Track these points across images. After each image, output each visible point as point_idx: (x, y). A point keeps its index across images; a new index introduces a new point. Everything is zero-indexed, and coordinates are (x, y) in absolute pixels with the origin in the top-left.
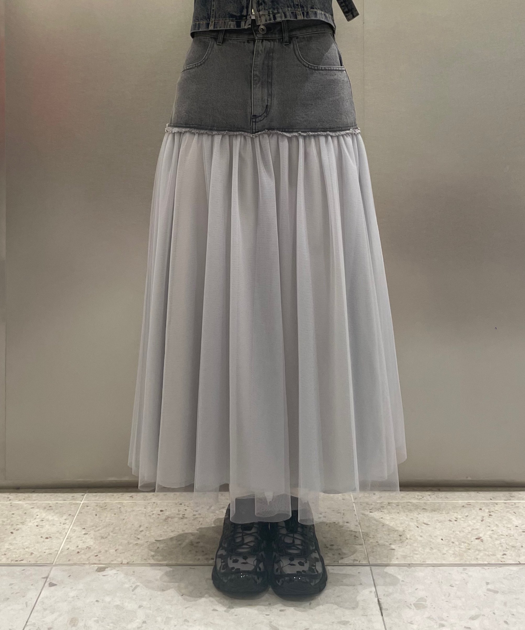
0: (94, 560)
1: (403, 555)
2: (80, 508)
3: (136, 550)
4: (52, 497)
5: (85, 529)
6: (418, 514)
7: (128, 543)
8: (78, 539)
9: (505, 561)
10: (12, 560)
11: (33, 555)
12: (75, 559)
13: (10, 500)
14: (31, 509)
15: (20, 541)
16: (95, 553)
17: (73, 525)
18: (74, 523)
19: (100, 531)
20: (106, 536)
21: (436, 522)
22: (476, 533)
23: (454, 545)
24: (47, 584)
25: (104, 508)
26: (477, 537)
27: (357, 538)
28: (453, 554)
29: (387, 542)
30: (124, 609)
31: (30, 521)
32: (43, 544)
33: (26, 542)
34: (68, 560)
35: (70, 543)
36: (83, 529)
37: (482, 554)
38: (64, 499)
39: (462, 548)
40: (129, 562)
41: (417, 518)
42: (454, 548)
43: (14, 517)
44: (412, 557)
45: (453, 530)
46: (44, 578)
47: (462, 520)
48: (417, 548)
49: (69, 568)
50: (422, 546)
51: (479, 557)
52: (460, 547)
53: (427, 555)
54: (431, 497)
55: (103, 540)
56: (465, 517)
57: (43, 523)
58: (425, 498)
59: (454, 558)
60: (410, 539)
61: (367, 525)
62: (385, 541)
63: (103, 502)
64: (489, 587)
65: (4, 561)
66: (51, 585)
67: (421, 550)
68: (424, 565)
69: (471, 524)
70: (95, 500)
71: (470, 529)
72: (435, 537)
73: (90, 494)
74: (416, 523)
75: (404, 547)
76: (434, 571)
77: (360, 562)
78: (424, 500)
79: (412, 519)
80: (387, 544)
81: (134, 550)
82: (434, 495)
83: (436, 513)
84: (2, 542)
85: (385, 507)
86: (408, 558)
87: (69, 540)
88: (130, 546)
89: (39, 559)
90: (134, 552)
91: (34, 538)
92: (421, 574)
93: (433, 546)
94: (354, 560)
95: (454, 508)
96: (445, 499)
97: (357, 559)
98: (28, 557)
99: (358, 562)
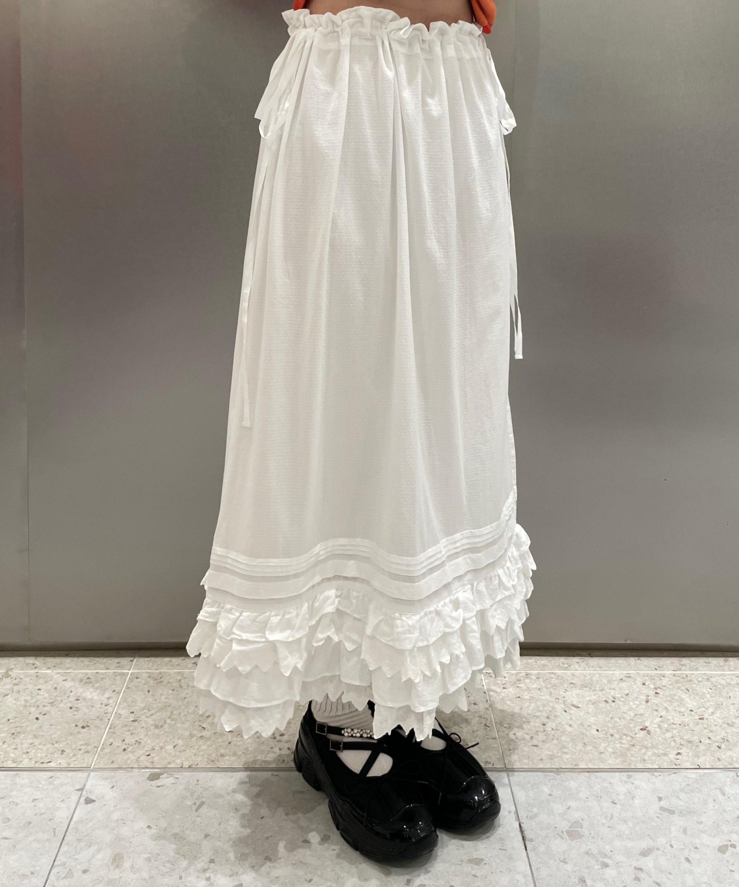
1: (549, 755)
2: (128, 681)
3: (200, 746)
4: (91, 664)
5: (133, 713)
6: (565, 692)
7: (191, 735)
8: (125, 728)
9: (680, 763)
10: (36, 762)
11: (64, 753)
12: (120, 759)
13: (36, 668)
14: (64, 682)
15: (47, 732)
16: (147, 751)
17: (118, 707)
18: (120, 703)
19: (153, 717)
20: (161, 723)
21: (589, 704)
22: (640, 720)
23: (613, 739)
24: (82, 800)
25: (159, 680)
26: (642, 727)
27: (488, 729)
28: (613, 753)
29: (527, 734)
30: (185, 839)
31: (62, 701)
32: (79, 736)
33: (55, 733)
34: (110, 761)
35: (114, 735)
36: (131, 713)
37: (650, 753)
38: (107, 667)
39: (624, 744)
40: (192, 765)
41: (564, 697)
42: (615, 743)
43: (40, 695)
44: (560, 757)
45: (610, 716)
46: (78, 790)
47: (622, 701)
48: (566, 744)
49: (111, 774)
50: (572, 741)
51: (646, 758)
52: (621, 743)
53: (579, 754)
54: (579, 666)
55: (157, 731)
56: (625, 696)
57: (78, 704)
58: (572, 667)
59: (613, 760)
60: (556, 729)
61: (501, 708)
62: (524, 733)
63: (159, 671)
64: (663, 803)
65: (26, 763)
66: (89, 801)
67: (572, 747)
68: (577, 770)
69: (634, 706)
70: (148, 669)
71: (632, 715)
72: (589, 726)
73: (142, 660)
74: (562, 706)
75: (549, 743)
76: (590, 779)
77: (494, 765)
78: (571, 670)
79: (558, 699)
80: (528, 737)
81: (198, 747)
82: (583, 662)
83: (588, 690)
84: (24, 733)
85: (522, 680)
86: (555, 759)
87: (112, 730)
88: (193, 739)
89: (72, 760)
90: (198, 749)
91: (67, 726)
92: (573, 784)
93: (586, 740)
94: (486, 762)
95: (610, 682)
96: (598, 669)
97: (489, 760)
98: (58, 757)
99: (490, 766)
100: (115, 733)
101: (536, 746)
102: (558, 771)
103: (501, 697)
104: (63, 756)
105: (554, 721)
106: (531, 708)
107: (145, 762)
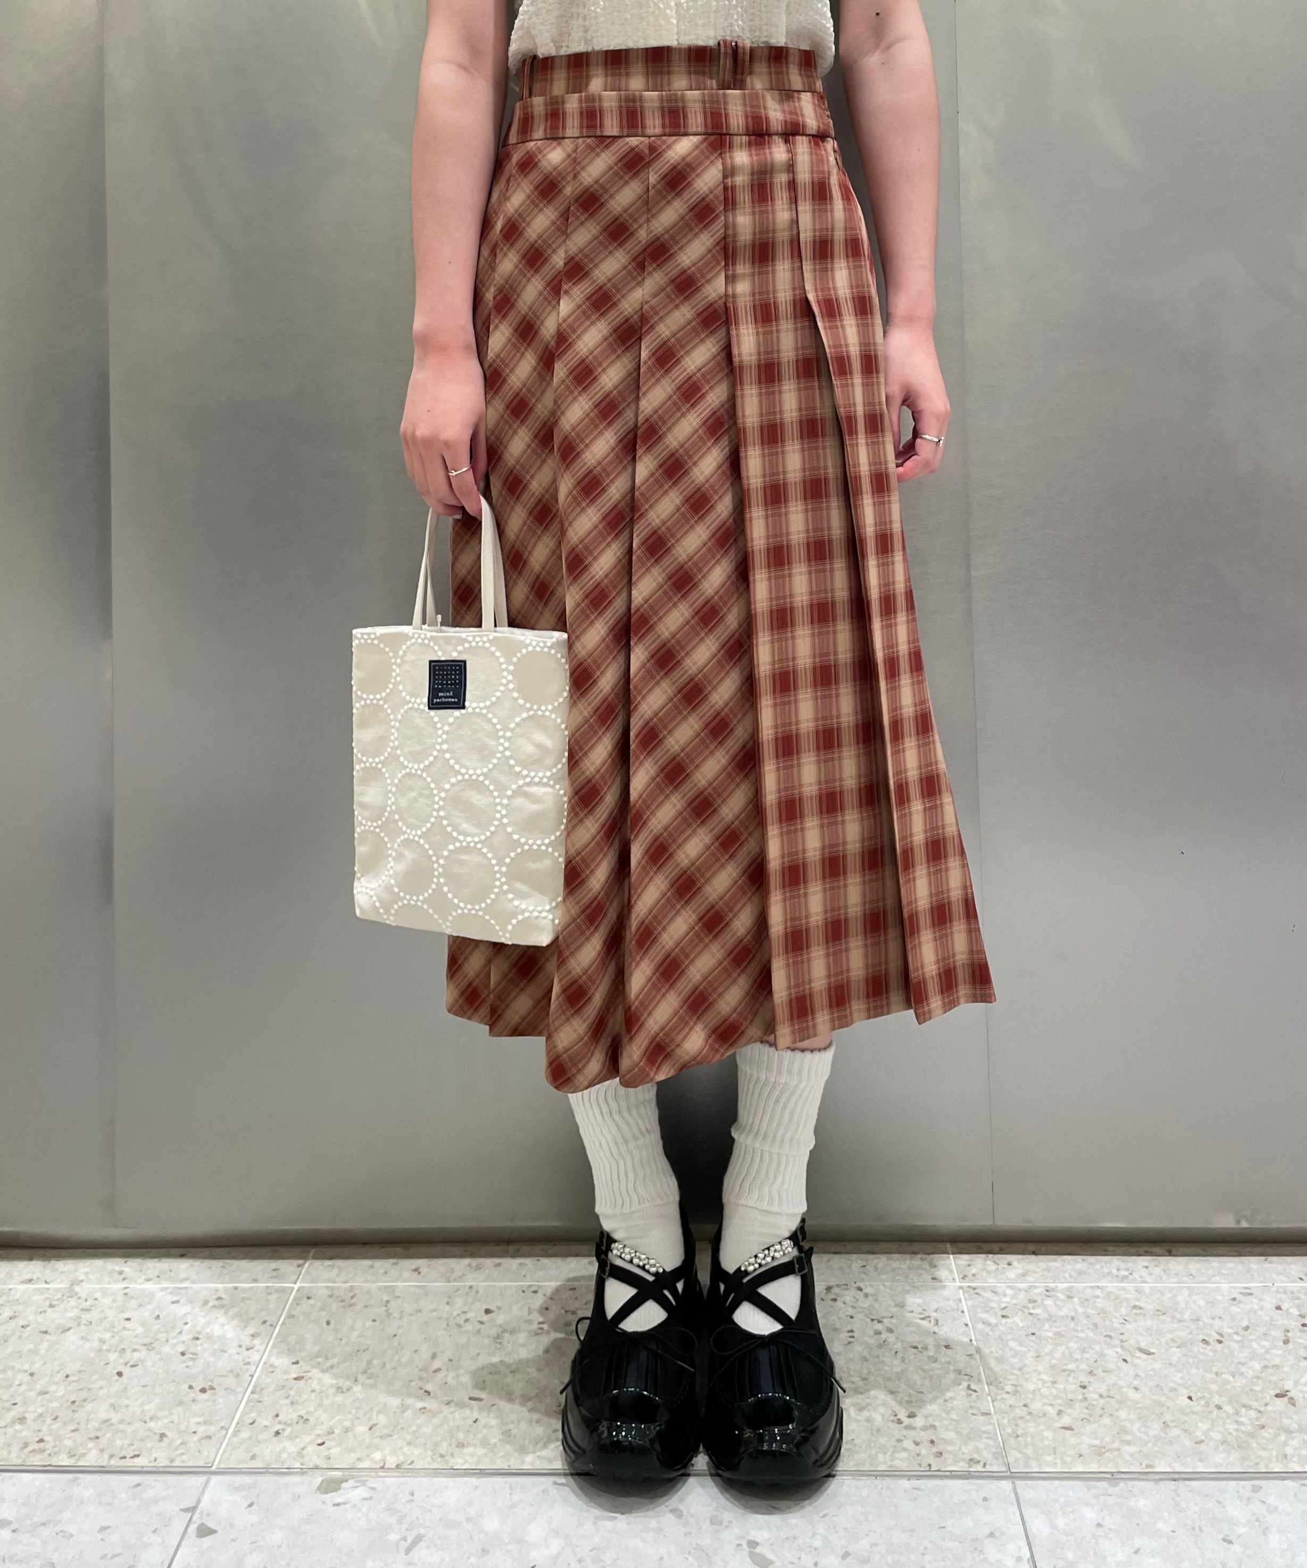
0: (314, 1456)
1: (1094, 1446)
2: (292, 1303)
3: (419, 1427)
4: (224, 1271)
5: (297, 1362)
6: (1122, 1323)
7: (402, 1405)
8: (278, 1393)
10: (111, 1456)
11: (165, 1439)
12: (269, 1451)
13: (124, 1279)
14: (172, 1306)
15: (137, 1400)
16: (319, 1435)
17: (270, 1352)
18: (273, 1344)
19: (332, 1371)
20: (346, 1383)
21: (1171, 1347)
22: (1273, 1378)
23: (1221, 1414)
24: (193, 1529)
25: (348, 1301)
26: (1278, 1392)
27: (974, 1394)
28: (1223, 1442)
29: (1051, 1405)
31: (167, 1341)
32: (194, 1407)
33: (150, 1402)
34: (250, 1455)
35: (259, 1405)
36: (293, 1363)
37: (1295, 1443)
38: (254, 1277)
39: (1243, 1424)
40: (402, 1463)
41: (1122, 1334)
42: (1224, 1423)
43: (128, 1329)
44: (1119, 1450)
45: (1215, 1369)
46: (186, 1510)
47: (1238, 1342)
48: (1127, 1424)
49: (252, 1480)
50: (1140, 1418)
51: (1289, 1450)
52: (1237, 1422)
53: (1154, 1445)
54: (1150, 1274)
55: (339, 1398)
56: (1241, 1332)
57: (197, 1346)
58: (1136, 1276)
59: (1223, 1455)
60: (1108, 1396)
61: (997, 1355)
62: (1045, 1404)
63: (348, 1285)
65: (92, 1458)
66: (205, 1531)
67: (1140, 1431)
68: (1150, 1477)
69: (1261, 1351)
70: (329, 1280)
71: (1258, 1367)
72: (1173, 1390)
73: (317, 1263)
74: (1119, 1350)
75: (1094, 1422)
76: (1178, 1495)
77: (987, 1466)
78: (1134, 1281)
79: (1110, 1337)
80: (1052, 1411)
81: (414, 1428)
82: (1156, 1266)
83: (1169, 1320)
84: (93, 1400)
85: (1039, 1301)
86: (1107, 1454)
87: (256, 1396)
88: (405, 1415)
89: (178, 1452)
90: (414, 1432)
91: (172, 1389)
92: (1142, 1503)
93: (1168, 1417)
94: (971, 1460)
95: (1212, 1303)
96: (1185, 1279)
97: (976, 1456)
98: (153, 1447)
99: (979, 1468)
100: (260, 1402)
101: (1069, 1428)
102: (1114, 1477)
103: (997, 1333)
104: (162, 1444)
105: (1104, 1382)
106: (1057, 1355)
107: (315, 1458)
